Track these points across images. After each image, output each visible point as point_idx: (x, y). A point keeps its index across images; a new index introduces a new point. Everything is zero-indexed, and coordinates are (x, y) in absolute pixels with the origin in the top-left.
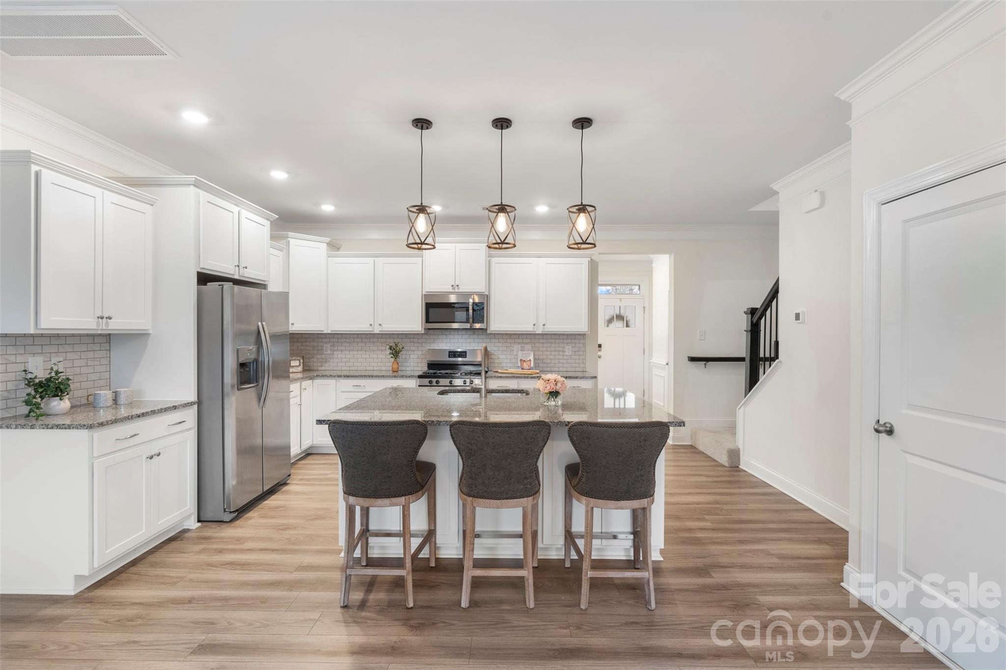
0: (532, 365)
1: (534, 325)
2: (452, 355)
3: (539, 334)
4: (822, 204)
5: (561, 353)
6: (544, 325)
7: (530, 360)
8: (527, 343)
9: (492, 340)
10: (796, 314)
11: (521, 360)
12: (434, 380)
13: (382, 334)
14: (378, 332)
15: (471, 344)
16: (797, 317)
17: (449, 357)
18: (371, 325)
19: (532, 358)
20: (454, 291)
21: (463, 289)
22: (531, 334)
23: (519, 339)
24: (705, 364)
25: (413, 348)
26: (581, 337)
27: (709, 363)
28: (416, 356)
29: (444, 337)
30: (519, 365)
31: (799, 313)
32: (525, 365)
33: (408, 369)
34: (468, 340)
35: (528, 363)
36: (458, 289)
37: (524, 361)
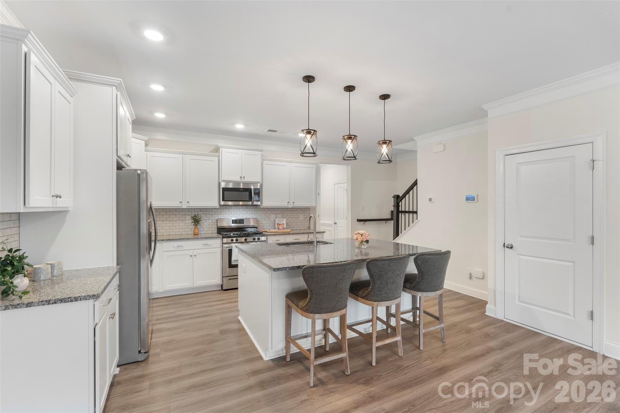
0: (285, 227)
1: (288, 203)
2: (234, 222)
3: (290, 208)
4: (444, 150)
5: (297, 219)
6: (294, 203)
7: (284, 224)
8: (279, 214)
9: (258, 212)
10: (429, 198)
11: (278, 224)
12: (234, 239)
13: (189, 209)
14: (186, 208)
15: (245, 214)
16: (430, 200)
17: (233, 223)
18: (181, 202)
19: (285, 222)
20: (241, 180)
21: (247, 180)
22: (285, 208)
23: (274, 211)
24: (364, 223)
25: (206, 218)
26: (308, 210)
27: (367, 222)
28: (208, 224)
29: (228, 210)
30: (276, 226)
31: (431, 198)
32: (280, 227)
33: (202, 232)
34: (243, 212)
35: (282, 225)
36: (244, 179)
37: (280, 224)
